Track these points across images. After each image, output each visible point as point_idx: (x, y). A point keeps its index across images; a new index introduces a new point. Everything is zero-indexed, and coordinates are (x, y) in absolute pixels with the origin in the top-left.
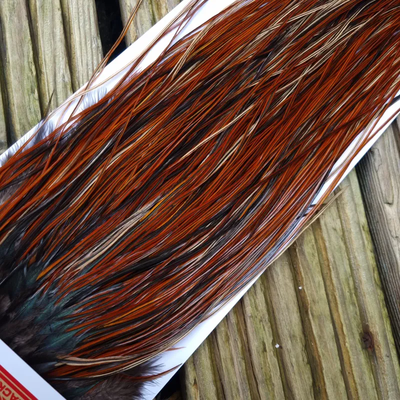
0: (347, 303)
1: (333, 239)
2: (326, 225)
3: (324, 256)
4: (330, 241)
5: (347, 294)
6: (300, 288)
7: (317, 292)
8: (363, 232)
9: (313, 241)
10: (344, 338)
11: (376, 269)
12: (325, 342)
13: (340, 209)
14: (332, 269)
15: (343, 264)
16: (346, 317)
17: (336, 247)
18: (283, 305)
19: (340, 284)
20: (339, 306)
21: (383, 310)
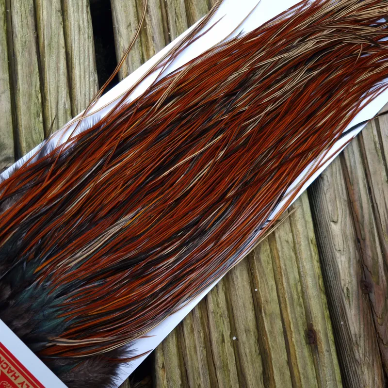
0: (295, 304)
1: (286, 249)
2: (280, 238)
3: (278, 264)
4: (282, 252)
5: (295, 297)
6: (256, 290)
7: (270, 294)
8: (311, 245)
9: (269, 251)
10: (291, 334)
11: (321, 276)
12: (275, 337)
13: (293, 225)
14: (283, 275)
15: (293, 272)
16: (293, 316)
17: (288, 257)
18: (241, 303)
19: (290, 288)
20: (288, 306)
21: (325, 312)
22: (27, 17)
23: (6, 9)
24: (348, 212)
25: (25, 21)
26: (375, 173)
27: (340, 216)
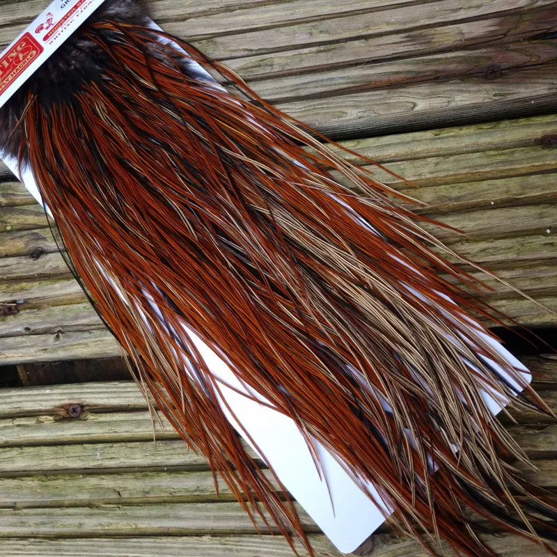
0: (512, 159)
1: (446, 166)
2: (432, 173)
3: (462, 177)
4: (449, 170)
5: (503, 158)
6: (492, 203)
7: (498, 188)
8: (441, 136)
9: (447, 186)
10: (546, 165)
11: (479, 126)
12: (549, 184)
13: (417, 156)
14: (476, 171)
15: (473, 159)
16: (525, 162)
17: (455, 164)
18: (509, 222)
19: (492, 164)
20: (513, 167)
21: (521, 124)
22: (174, 449)
23: (164, 471)
24: (403, 90)
25: (179, 451)
26: (356, 54)
27: (408, 100)
